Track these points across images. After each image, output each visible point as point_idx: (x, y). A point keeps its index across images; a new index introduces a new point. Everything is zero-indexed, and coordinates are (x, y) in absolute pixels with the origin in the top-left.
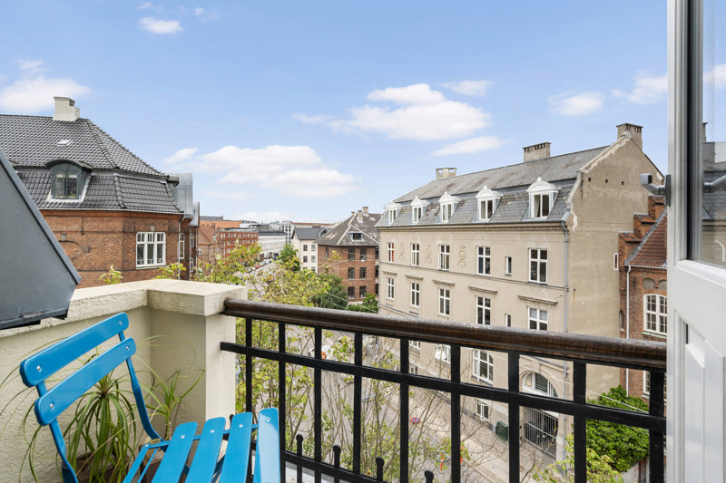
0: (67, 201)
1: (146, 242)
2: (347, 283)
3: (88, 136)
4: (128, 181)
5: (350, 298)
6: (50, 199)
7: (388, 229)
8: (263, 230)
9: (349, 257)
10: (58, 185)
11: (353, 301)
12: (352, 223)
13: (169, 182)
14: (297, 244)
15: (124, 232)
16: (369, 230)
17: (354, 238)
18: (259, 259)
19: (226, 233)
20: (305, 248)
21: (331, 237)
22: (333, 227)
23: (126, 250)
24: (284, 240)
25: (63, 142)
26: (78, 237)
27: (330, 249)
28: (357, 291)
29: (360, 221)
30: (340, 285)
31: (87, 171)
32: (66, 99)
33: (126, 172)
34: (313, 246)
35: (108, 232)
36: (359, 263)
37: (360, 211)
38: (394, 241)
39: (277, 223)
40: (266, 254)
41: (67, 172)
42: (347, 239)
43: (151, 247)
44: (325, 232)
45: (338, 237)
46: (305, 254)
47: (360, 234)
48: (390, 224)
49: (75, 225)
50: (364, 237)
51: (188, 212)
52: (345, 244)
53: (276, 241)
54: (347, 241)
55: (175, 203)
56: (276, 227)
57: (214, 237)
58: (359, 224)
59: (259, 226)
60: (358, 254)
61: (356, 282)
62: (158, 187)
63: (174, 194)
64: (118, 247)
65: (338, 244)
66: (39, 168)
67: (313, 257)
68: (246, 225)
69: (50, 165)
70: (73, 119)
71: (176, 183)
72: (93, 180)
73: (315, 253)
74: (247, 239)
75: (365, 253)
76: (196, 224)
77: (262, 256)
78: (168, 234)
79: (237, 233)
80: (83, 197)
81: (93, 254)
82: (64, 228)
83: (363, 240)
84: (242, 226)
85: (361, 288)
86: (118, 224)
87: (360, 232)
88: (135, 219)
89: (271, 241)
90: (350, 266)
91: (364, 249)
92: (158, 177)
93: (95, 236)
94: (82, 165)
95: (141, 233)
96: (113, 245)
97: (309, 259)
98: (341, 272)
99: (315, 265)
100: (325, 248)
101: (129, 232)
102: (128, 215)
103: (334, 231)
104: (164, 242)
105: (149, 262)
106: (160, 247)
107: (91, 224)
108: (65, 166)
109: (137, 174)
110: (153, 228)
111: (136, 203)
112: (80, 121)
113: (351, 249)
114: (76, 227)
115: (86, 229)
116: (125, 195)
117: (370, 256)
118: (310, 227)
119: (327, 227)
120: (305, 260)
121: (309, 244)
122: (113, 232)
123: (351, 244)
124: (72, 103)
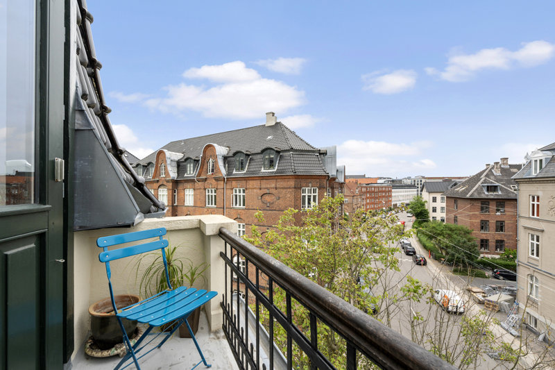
0: (270, 171)
1: (307, 194)
2: (479, 235)
3: (280, 132)
4: (298, 156)
5: (482, 250)
6: (263, 170)
7: (530, 181)
8: (397, 184)
9: (482, 209)
10: (267, 162)
11: (487, 253)
12: (486, 176)
13: (320, 154)
14: (426, 196)
15: (295, 188)
16: (509, 182)
17: (488, 191)
18: (392, 207)
19: (366, 188)
20: (434, 200)
21: (460, 189)
22: (464, 180)
23: (296, 199)
24: (416, 193)
25: (269, 137)
26: (274, 191)
27: (459, 201)
28: (492, 244)
29: (497, 173)
30: (469, 236)
31: (278, 152)
32: (270, 113)
33: (296, 151)
34: (442, 198)
35: (287, 188)
36: (494, 215)
37: (497, 163)
38: (540, 194)
39: (409, 178)
40: (399, 204)
41: (269, 155)
42: (479, 191)
43: (309, 197)
44: (455, 184)
45: (468, 190)
46: (434, 205)
47: (496, 186)
48: (534, 175)
49: (272, 184)
50: (502, 189)
51: (332, 173)
52: (476, 196)
53: (409, 193)
54: (479, 193)
55: (324, 168)
56: (409, 182)
57: (357, 190)
58: (495, 176)
59: (393, 181)
60: (493, 207)
61: (491, 235)
62: (313, 158)
63: (324, 162)
64: (292, 197)
65: (468, 196)
66: (259, 154)
67: (442, 208)
68: (382, 181)
69: (263, 151)
70: (274, 124)
71: (325, 154)
72: (281, 157)
73: (444, 205)
74: (383, 192)
75: (503, 206)
76: (343, 181)
77: (395, 205)
78: (319, 189)
79: (375, 187)
80: (276, 168)
81: (280, 201)
82: (268, 186)
83: (500, 193)
84: (379, 181)
85: (497, 241)
86: (292, 183)
87: (497, 184)
88: (302, 179)
89: (403, 194)
90: (484, 218)
91: (501, 203)
92: (313, 152)
93: (282, 190)
94: (276, 149)
95: (304, 188)
96: (289, 195)
97: (438, 210)
98: (472, 224)
99: (444, 215)
100: (454, 200)
101: (298, 188)
102: (297, 177)
103: (464, 184)
104: (317, 194)
105: (308, 207)
106: (315, 197)
107: (281, 184)
108: (268, 151)
109: (302, 151)
110: (310, 185)
111: (301, 170)
112: (277, 123)
113: (485, 202)
114: (273, 185)
115: (278, 186)
116: (296, 165)
117: (508, 210)
118: (441, 180)
119: (458, 180)
120: (434, 210)
121: (439, 196)
122: (289, 188)
123: (483, 196)
124: (273, 114)
